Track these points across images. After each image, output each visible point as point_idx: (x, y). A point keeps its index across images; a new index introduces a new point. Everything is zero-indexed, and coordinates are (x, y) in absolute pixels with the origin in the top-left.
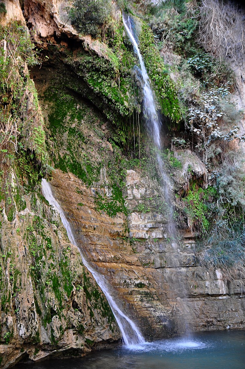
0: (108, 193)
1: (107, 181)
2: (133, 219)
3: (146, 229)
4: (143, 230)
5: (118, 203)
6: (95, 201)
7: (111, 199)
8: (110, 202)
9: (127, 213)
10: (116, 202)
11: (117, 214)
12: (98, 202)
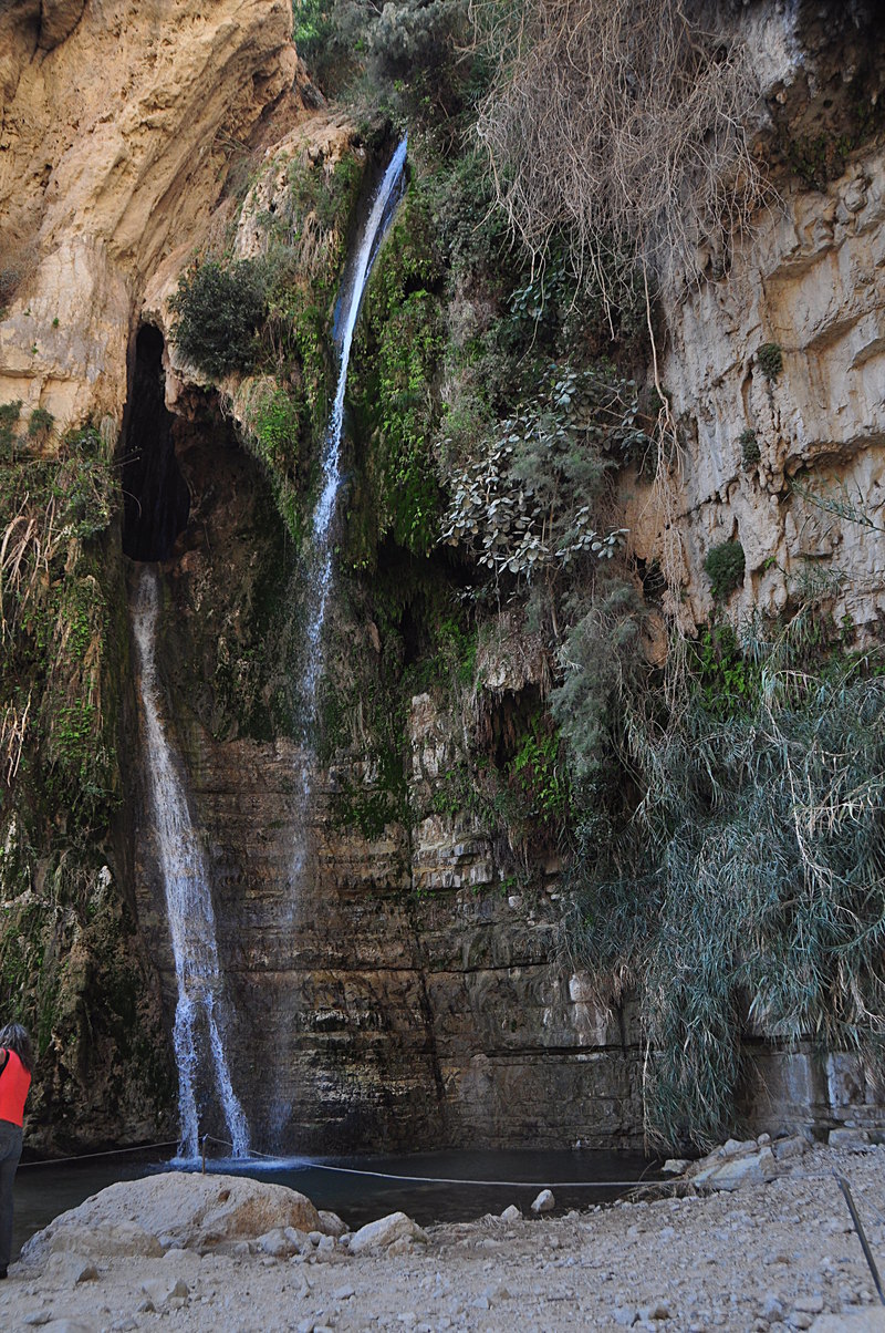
0: (369, 772)
1: (369, 739)
2: (424, 837)
3: (454, 861)
4: (446, 863)
5: (390, 796)
6: (332, 804)
7: (375, 789)
8: (370, 798)
9: (410, 819)
10: (385, 796)
11: (387, 827)
12: (341, 803)
